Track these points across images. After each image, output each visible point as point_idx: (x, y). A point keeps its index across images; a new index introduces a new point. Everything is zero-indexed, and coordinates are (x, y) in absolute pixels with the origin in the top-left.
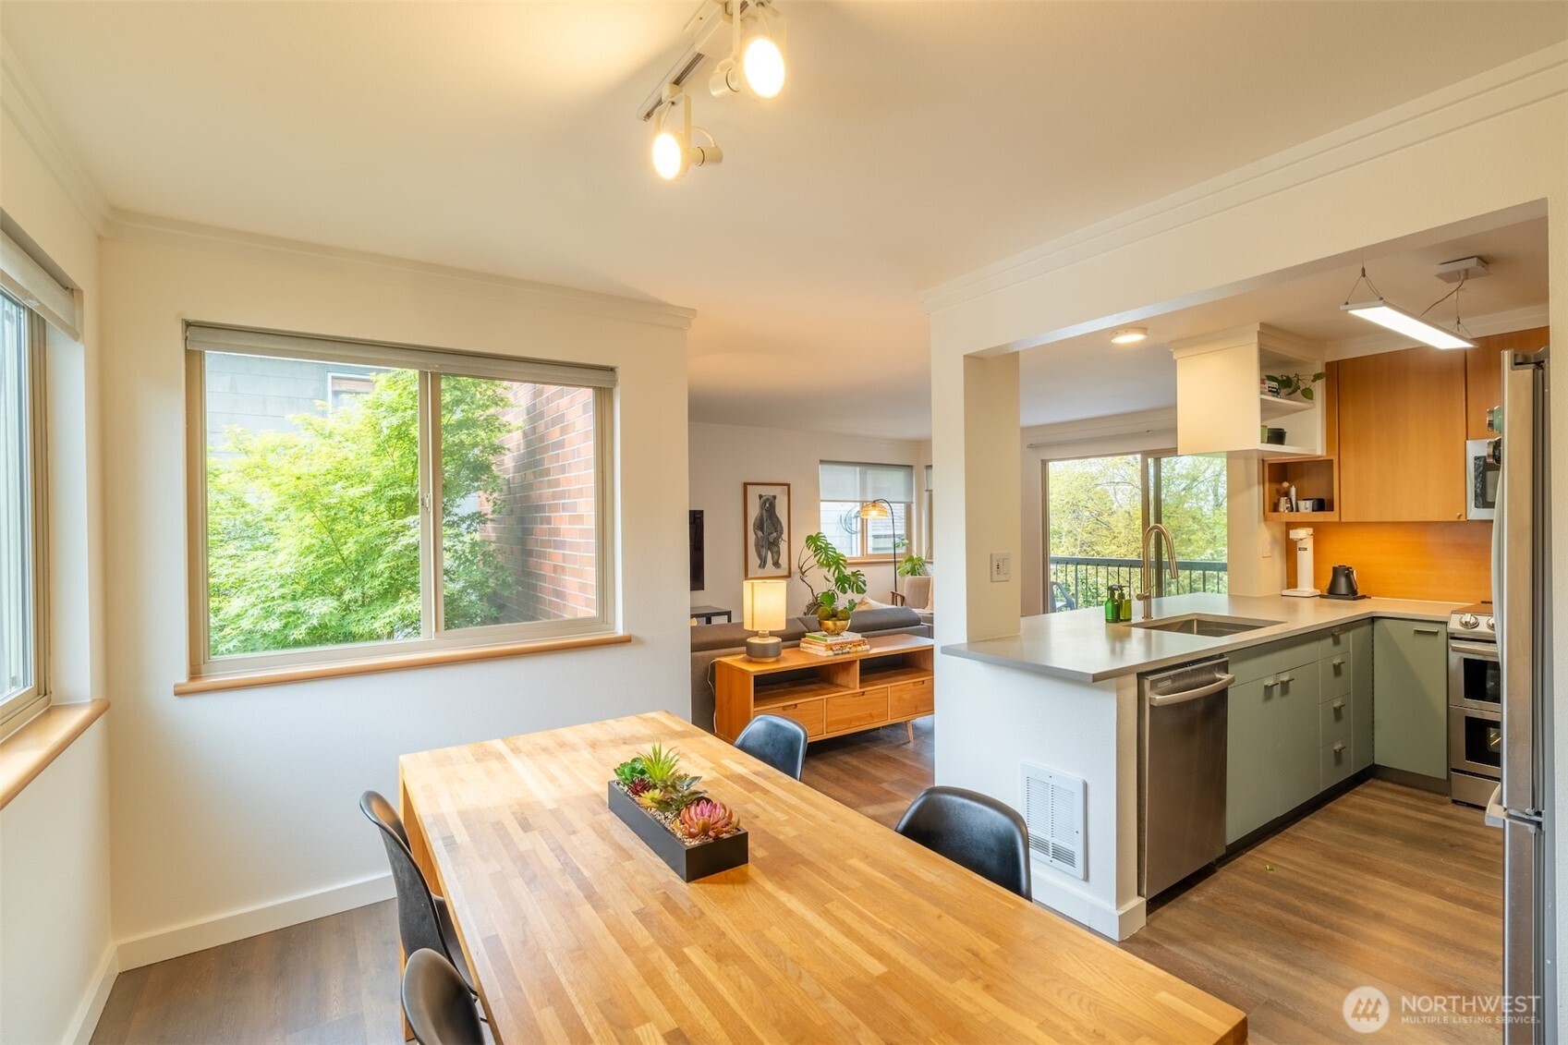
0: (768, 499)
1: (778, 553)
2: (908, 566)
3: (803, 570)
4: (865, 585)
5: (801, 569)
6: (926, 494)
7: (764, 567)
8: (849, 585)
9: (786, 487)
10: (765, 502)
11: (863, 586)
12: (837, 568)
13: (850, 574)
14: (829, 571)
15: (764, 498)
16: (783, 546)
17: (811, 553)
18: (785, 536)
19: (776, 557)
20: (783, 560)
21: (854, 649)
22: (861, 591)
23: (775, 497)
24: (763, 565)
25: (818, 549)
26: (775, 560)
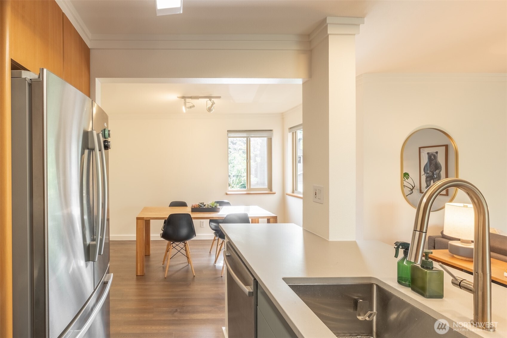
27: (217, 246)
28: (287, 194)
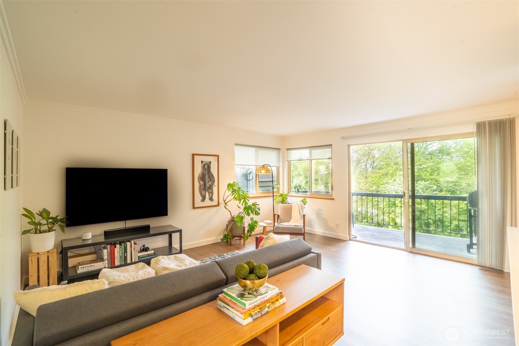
0: (206, 163)
1: (212, 193)
2: (280, 199)
3: (226, 202)
4: (259, 210)
5: (225, 201)
6: (286, 163)
7: (204, 201)
8: (251, 211)
9: (217, 157)
10: (204, 166)
11: (258, 211)
12: (245, 201)
13: (251, 204)
14: (240, 203)
15: (204, 163)
16: (215, 189)
17: (230, 193)
18: (216, 184)
19: (211, 195)
20: (215, 197)
21: (273, 307)
22: (257, 214)
23: (210, 162)
24: (204, 199)
25: (234, 191)
26: (210, 197)
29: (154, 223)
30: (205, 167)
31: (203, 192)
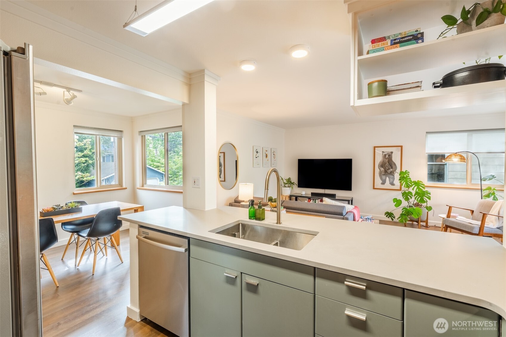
0: (388, 153)
1: (393, 179)
16: (397, 175)
18: (398, 171)
26: (391, 182)
27: (77, 248)
28: (137, 189)
29: (340, 193)
30: (385, 157)
31: (384, 177)
